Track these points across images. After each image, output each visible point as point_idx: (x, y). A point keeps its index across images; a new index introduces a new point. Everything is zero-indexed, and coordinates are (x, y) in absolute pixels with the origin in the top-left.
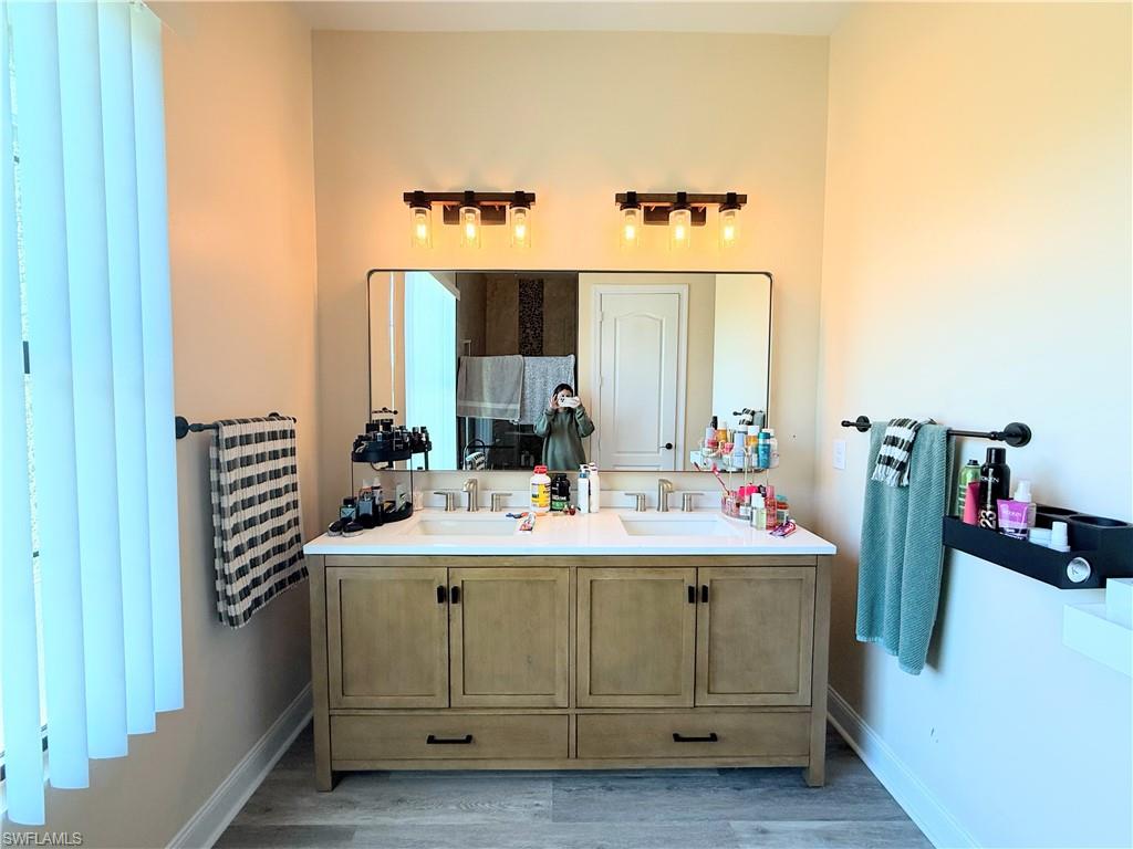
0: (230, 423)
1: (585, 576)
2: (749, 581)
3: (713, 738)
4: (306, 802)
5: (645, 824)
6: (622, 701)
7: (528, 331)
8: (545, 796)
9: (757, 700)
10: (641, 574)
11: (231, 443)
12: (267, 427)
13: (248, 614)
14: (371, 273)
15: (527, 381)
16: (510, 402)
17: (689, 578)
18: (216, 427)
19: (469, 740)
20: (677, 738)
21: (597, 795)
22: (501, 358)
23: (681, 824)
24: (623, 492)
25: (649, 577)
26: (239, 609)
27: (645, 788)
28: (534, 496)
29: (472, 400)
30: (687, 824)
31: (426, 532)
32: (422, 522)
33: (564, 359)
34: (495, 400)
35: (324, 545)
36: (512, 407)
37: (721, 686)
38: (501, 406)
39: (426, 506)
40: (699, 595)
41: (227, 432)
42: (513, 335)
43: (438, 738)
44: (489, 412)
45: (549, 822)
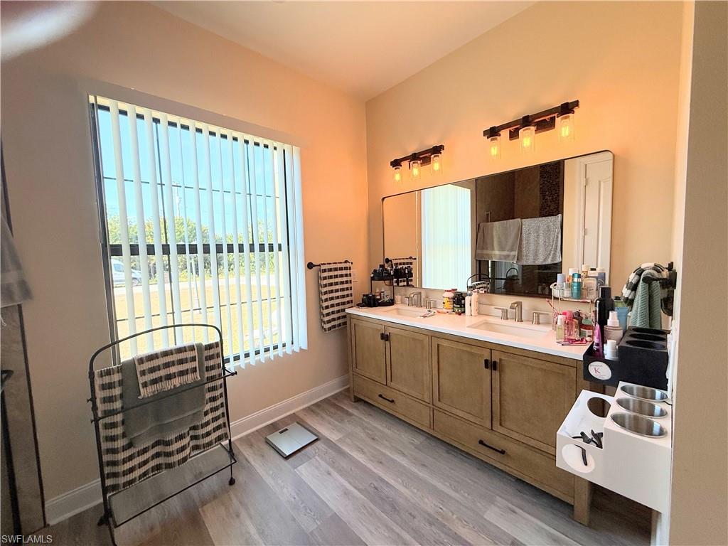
0: (325, 264)
1: (435, 342)
2: (526, 366)
3: (503, 452)
4: (346, 402)
5: (452, 471)
6: (454, 411)
7: (547, 197)
8: (419, 440)
9: (532, 443)
10: (461, 347)
11: (325, 271)
12: (343, 265)
13: (330, 329)
14: (384, 199)
15: (524, 235)
16: (512, 250)
17: (487, 355)
18: (319, 265)
19: (392, 401)
20: (481, 442)
21: (441, 451)
22: (505, 221)
23: (470, 481)
24: (493, 307)
25: (468, 349)
26: (327, 326)
27: (466, 462)
28: (444, 303)
29: (487, 249)
30: (472, 483)
31: (399, 314)
32: (398, 309)
33: (553, 218)
34: (502, 249)
35: (354, 311)
36: (513, 253)
37: (507, 424)
38: (505, 253)
39: (402, 302)
40: (491, 365)
41: (323, 267)
42: (536, 202)
43: (383, 396)
44: (498, 257)
45: (413, 448)
